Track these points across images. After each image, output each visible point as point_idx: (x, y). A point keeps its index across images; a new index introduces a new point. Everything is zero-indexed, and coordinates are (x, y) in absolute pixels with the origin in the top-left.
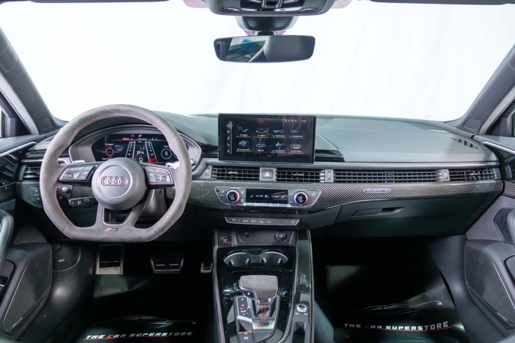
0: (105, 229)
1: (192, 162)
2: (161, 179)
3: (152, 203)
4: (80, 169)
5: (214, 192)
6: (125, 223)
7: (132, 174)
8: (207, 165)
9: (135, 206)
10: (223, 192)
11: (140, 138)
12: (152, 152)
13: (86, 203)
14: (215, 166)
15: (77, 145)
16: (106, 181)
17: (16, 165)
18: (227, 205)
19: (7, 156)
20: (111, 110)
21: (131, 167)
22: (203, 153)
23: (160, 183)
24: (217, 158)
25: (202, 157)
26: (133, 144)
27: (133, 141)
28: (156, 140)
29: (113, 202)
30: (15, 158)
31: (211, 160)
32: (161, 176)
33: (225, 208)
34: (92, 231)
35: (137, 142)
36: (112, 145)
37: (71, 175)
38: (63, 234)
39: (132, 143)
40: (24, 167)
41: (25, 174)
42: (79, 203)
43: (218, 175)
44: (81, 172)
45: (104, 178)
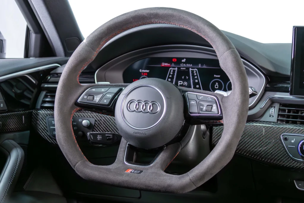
0: (126, 170)
1: (250, 91)
2: (204, 108)
3: (191, 146)
4: (103, 90)
5: (280, 140)
6: (151, 165)
7: (167, 98)
8: (273, 101)
9: (167, 145)
10: (293, 141)
11: (184, 63)
12: (198, 83)
13: (108, 140)
14: (284, 104)
15: (105, 69)
16: (133, 106)
17: (35, 91)
18: (298, 162)
19: (23, 77)
20: (147, 14)
21: (166, 91)
22: (268, 86)
23: (204, 113)
24: (287, 92)
25: (266, 90)
26: (174, 71)
27: (175, 68)
28: (205, 67)
29: (138, 135)
30: (34, 82)
31: (278, 95)
32: (205, 104)
33: (295, 165)
34: (109, 170)
35: (179, 68)
36: (148, 71)
37: (91, 97)
38: (74, 170)
39: (173, 69)
40: (43, 93)
41: (44, 102)
42: (99, 138)
43: (288, 117)
44: (104, 94)
45: (131, 102)
